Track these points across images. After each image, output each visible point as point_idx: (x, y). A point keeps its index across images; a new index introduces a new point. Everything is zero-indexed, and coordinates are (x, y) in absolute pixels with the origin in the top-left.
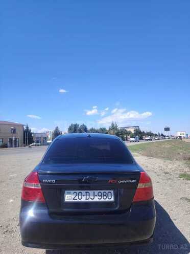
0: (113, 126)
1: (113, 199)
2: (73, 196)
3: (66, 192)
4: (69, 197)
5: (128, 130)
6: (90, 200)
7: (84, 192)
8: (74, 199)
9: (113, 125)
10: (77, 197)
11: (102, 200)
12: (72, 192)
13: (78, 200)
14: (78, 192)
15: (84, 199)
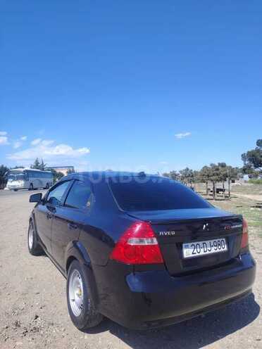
0: (37, 165)
1: (226, 249)
2: (192, 250)
3: (184, 245)
4: (188, 252)
5: (58, 171)
6: (208, 252)
7: (201, 243)
8: (193, 253)
9: (37, 163)
10: (195, 251)
11: (218, 250)
12: (190, 244)
13: (197, 254)
14: (195, 244)
15: (202, 253)
